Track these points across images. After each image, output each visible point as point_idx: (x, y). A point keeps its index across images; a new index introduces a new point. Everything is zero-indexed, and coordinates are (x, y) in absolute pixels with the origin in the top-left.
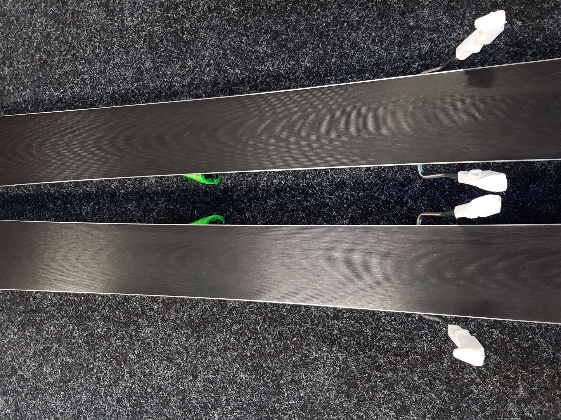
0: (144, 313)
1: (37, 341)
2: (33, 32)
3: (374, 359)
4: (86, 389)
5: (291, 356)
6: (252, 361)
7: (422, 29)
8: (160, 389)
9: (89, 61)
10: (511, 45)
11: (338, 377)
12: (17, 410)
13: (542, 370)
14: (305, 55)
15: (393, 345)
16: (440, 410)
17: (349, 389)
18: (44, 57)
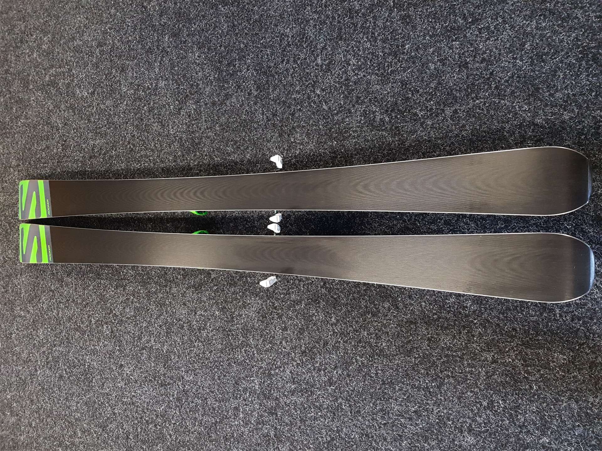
0: (174, 280)
1: (123, 295)
2: (127, 134)
3: (273, 303)
4: (145, 320)
5: (239, 302)
6: (221, 305)
7: (296, 143)
8: (180, 320)
9: (152, 150)
10: (332, 153)
11: (258, 313)
12: (112, 332)
13: (342, 308)
14: (248, 153)
15: (282, 296)
16: (300, 329)
17: (263, 319)
18: (132, 147)
